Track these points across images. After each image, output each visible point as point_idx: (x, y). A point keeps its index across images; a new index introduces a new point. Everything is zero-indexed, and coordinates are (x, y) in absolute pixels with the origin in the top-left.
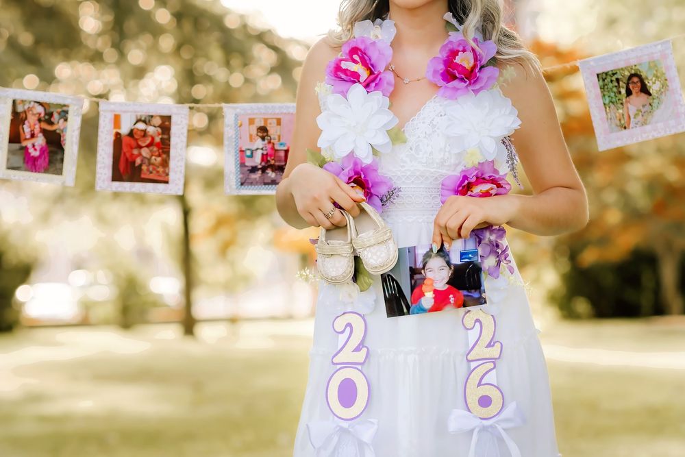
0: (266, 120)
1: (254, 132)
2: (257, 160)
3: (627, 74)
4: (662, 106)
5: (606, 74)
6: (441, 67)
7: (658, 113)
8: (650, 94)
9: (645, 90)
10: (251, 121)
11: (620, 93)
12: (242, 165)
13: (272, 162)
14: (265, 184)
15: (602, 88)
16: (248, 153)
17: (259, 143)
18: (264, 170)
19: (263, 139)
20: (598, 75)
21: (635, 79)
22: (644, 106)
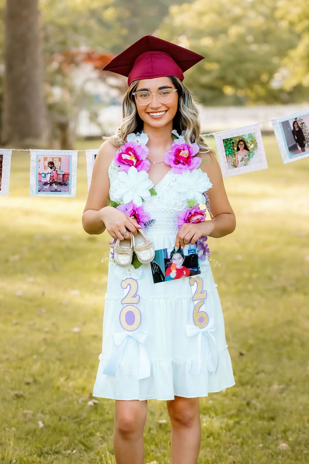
0: (53, 158)
1: (47, 165)
2: (48, 179)
3: (238, 140)
4: (254, 156)
5: (228, 139)
6: (173, 158)
7: (252, 160)
8: (248, 150)
9: (246, 148)
10: (45, 159)
11: (234, 149)
12: (40, 181)
13: (56, 180)
14: (52, 191)
15: (225, 147)
16: (43, 175)
17: (49, 170)
18: (51, 184)
19: (51, 168)
20: (223, 140)
21: (242, 143)
22: (245, 156)
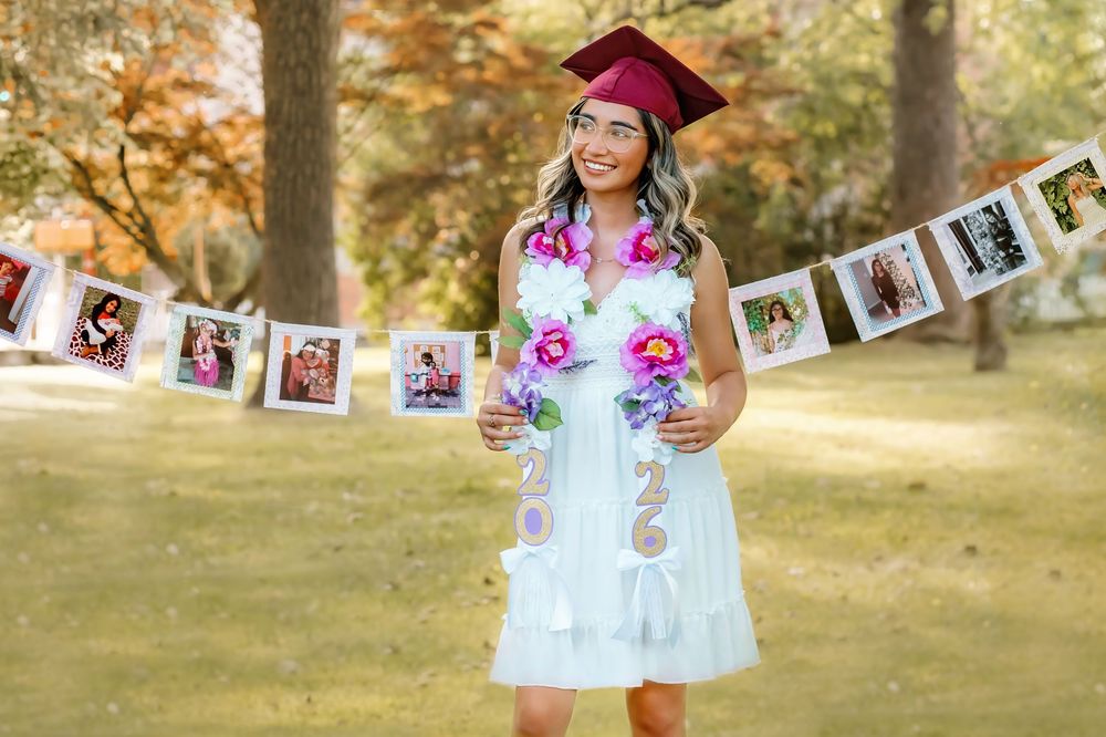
0: (431, 347)
1: (419, 356)
2: (422, 385)
3: (769, 301)
4: (804, 331)
5: (750, 302)
6: (630, 248)
7: (799, 337)
8: (792, 320)
9: (787, 316)
10: (417, 348)
11: (764, 319)
12: (408, 388)
13: (437, 387)
14: (430, 407)
15: (747, 315)
16: (414, 377)
17: (424, 368)
18: (428, 393)
19: (428, 364)
20: (743, 303)
21: (778, 307)
22: (786, 331)
